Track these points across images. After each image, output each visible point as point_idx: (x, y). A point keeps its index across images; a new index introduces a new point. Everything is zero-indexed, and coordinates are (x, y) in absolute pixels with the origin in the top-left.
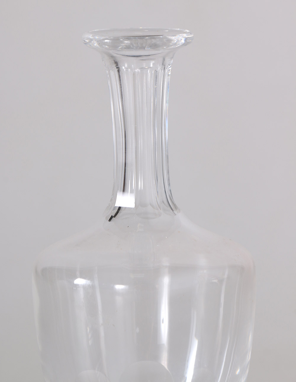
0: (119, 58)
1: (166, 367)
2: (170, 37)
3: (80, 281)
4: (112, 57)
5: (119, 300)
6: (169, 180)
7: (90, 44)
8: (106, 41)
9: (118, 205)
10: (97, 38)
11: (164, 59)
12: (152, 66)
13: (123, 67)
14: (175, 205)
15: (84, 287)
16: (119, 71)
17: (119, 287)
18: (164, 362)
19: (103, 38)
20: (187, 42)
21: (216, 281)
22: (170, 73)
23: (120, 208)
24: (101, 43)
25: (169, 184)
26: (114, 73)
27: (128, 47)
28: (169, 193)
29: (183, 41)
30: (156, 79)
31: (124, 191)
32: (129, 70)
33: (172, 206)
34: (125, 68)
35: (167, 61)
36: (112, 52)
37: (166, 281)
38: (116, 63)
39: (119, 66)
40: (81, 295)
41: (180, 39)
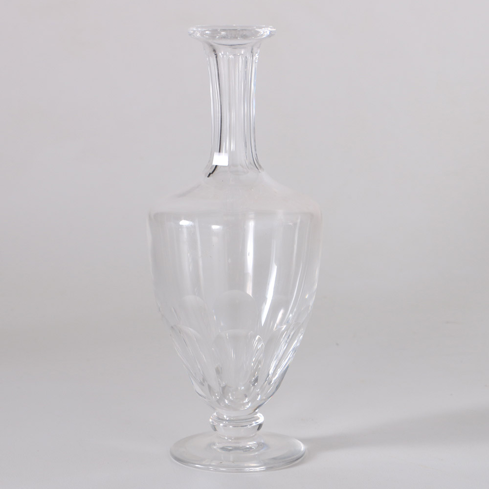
0: (217, 47)
1: (251, 295)
2: (257, 30)
3: (184, 223)
4: (211, 46)
5: (215, 239)
6: (255, 146)
7: (194, 35)
8: (207, 32)
9: (215, 163)
10: (199, 29)
11: (252, 49)
12: (242, 53)
13: (220, 54)
14: (260, 166)
15: (188, 227)
16: (216, 57)
17: (215, 227)
18: (249, 291)
19: (204, 29)
20: (271, 34)
21: (291, 224)
22: (257, 61)
23: (216, 166)
24: (203, 34)
25: (256, 150)
26: (213, 60)
27: (224, 37)
28: (256, 156)
29: (268, 33)
30: (246, 65)
31: (219, 152)
32: (225, 56)
33: (257, 165)
34: (222, 55)
35: (255, 49)
36: (211, 41)
37: (251, 224)
38: (214, 51)
39: (217, 53)
40: (185, 235)
41: (265, 31)
